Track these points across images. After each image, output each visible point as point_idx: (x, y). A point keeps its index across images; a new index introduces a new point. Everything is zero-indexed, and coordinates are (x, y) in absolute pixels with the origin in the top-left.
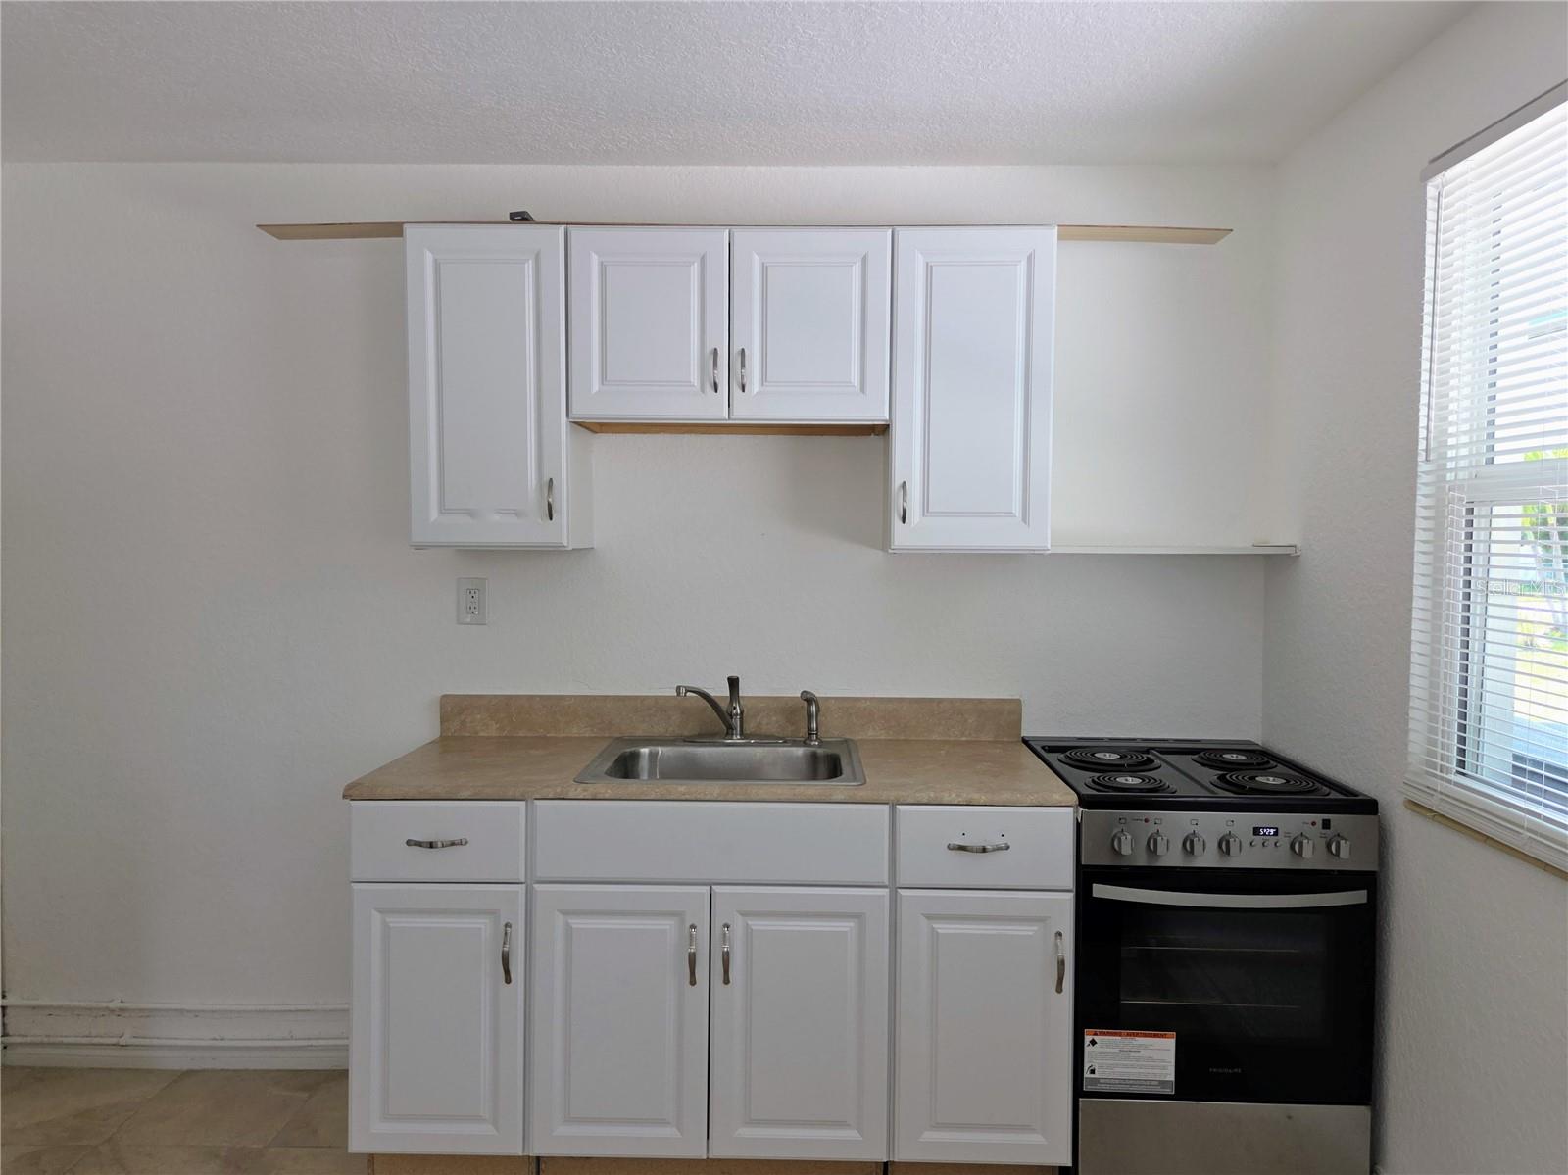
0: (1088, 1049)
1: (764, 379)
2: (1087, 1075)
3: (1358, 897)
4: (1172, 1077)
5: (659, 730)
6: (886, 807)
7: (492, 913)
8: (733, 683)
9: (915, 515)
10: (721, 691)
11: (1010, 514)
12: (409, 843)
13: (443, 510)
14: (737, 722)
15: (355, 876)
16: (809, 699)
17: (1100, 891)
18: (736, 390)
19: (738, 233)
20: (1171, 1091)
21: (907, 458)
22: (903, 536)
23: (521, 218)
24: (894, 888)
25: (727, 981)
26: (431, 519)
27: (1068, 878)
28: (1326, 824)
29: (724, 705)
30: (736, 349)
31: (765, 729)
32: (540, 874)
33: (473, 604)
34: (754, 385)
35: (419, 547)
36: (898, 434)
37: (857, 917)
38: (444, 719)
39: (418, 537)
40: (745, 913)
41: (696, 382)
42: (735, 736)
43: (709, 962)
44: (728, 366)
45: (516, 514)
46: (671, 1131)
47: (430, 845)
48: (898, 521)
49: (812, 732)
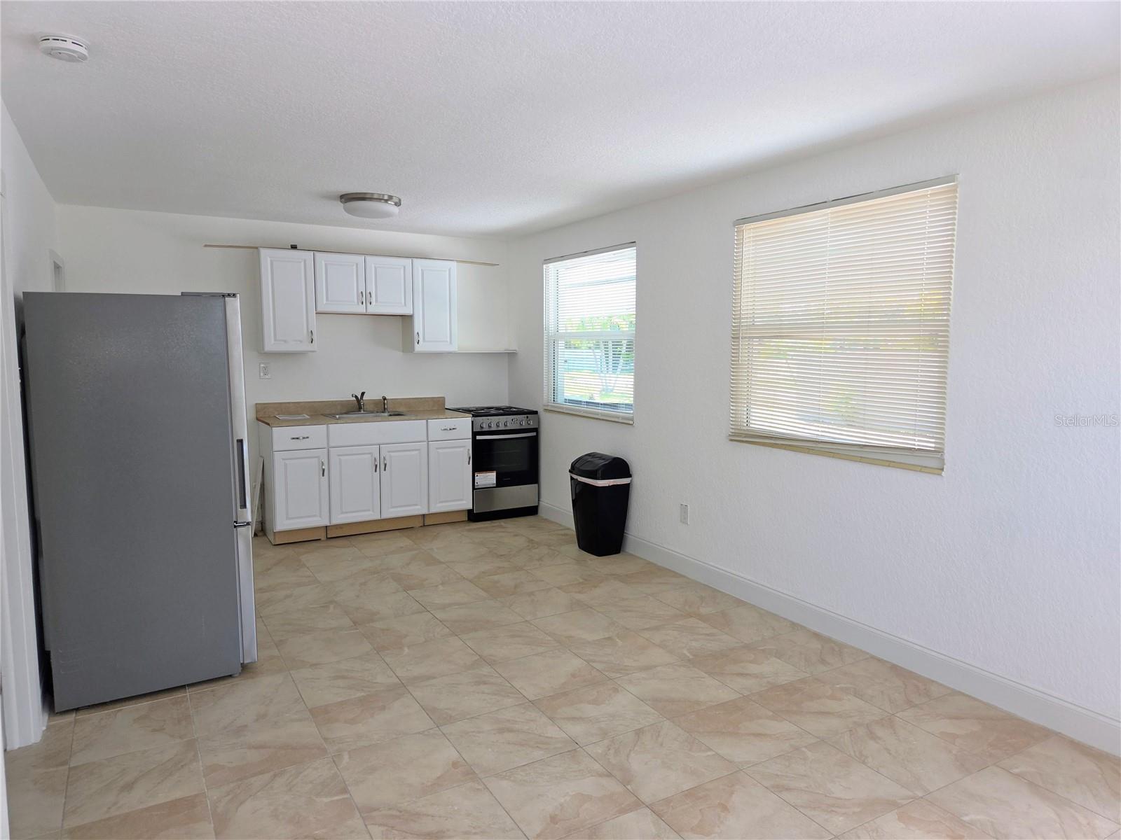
0: (476, 478)
1: (376, 301)
2: (476, 484)
3: (534, 434)
4: (495, 483)
6: (425, 421)
7: (318, 457)
8: (362, 392)
9: (421, 342)
11: (447, 341)
12: (292, 439)
13: (275, 340)
15: (275, 449)
16: (384, 399)
17: (478, 437)
18: (368, 304)
19: (367, 258)
20: (495, 486)
21: (418, 326)
22: (418, 348)
23: (294, 247)
24: (428, 442)
25: (385, 470)
26: (271, 344)
27: (470, 435)
28: (528, 417)
30: (368, 292)
31: (372, 409)
32: (331, 445)
33: (265, 371)
34: (373, 303)
35: (267, 353)
36: (415, 318)
37: (419, 450)
39: (267, 350)
40: (389, 452)
41: (356, 300)
42: (362, 412)
43: (379, 466)
44: (365, 297)
45: (301, 341)
46: (371, 512)
47: (298, 438)
48: (416, 343)
49: (385, 409)
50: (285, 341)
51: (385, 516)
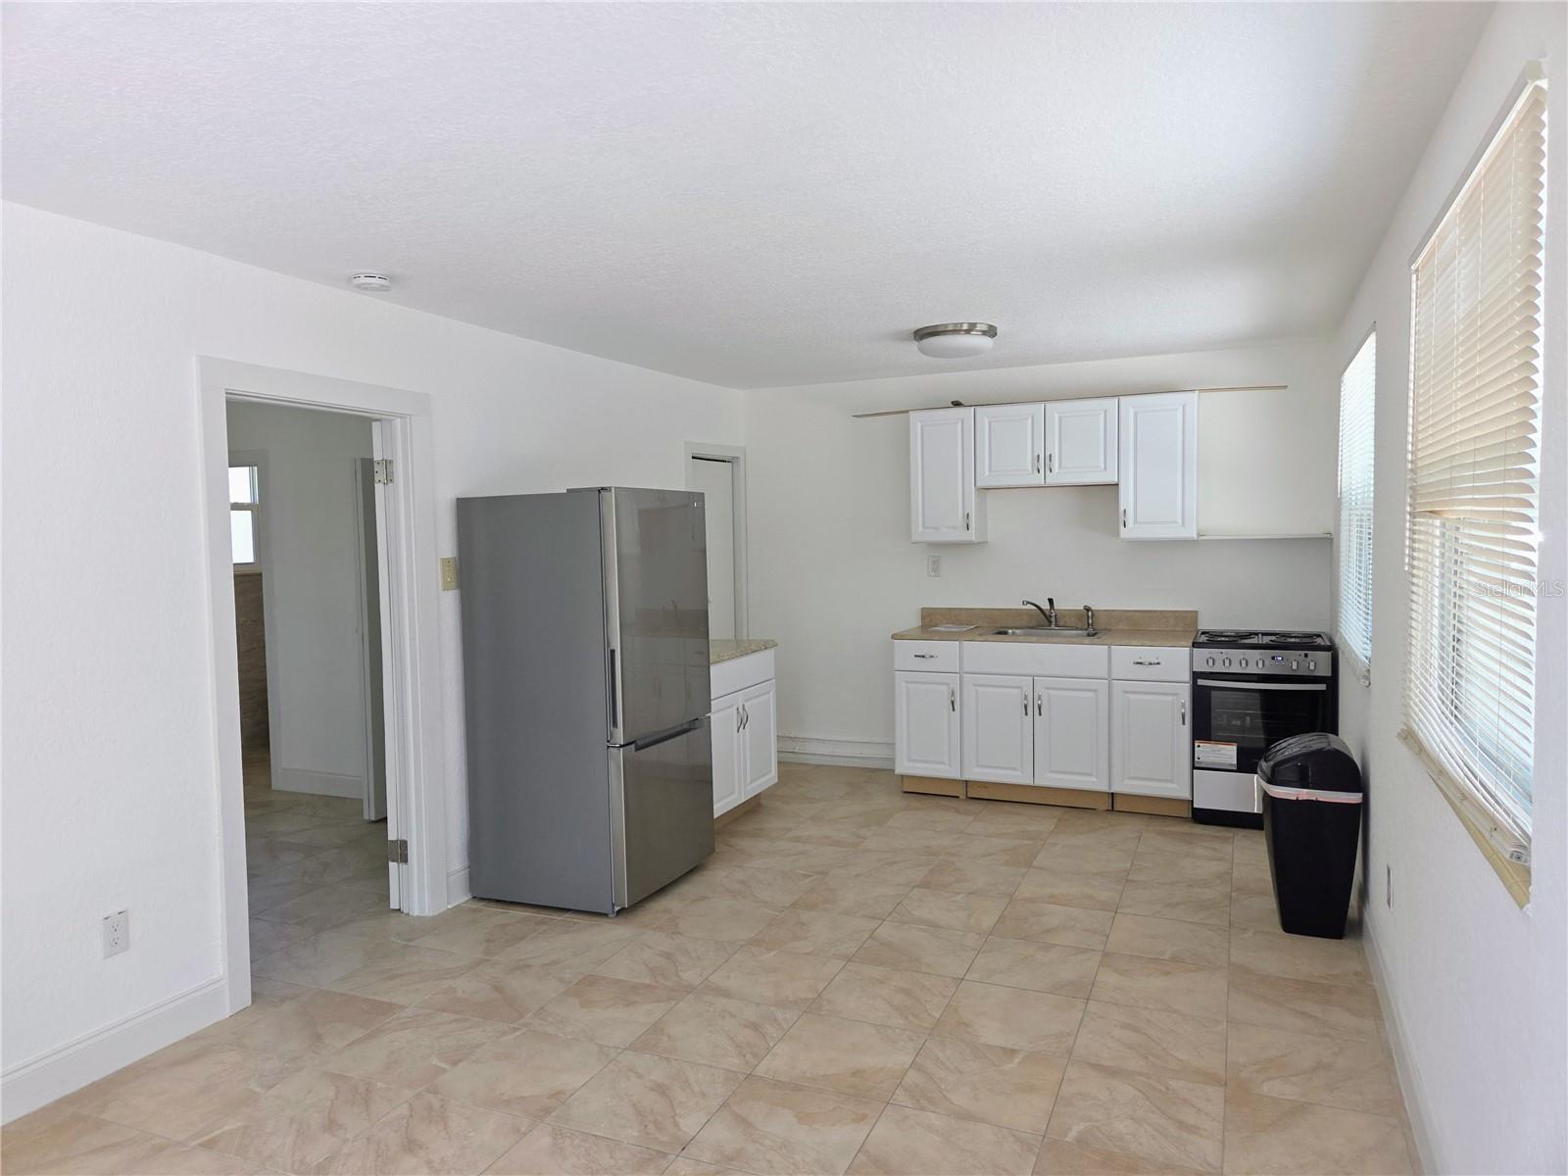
0: (1196, 749)
1: (1060, 466)
2: (1196, 760)
3: (1322, 687)
4: (1235, 762)
5: (1017, 624)
6: (1106, 647)
7: (948, 684)
8: (1051, 601)
9: (1130, 524)
10: (1046, 606)
11: (1176, 522)
12: (916, 656)
13: (924, 527)
14: (1053, 620)
15: (897, 668)
16: (1088, 609)
17: (1200, 682)
18: (1048, 472)
19: (1048, 405)
20: (1235, 768)
21: (1126, 499)
22: (1124, 533)
23: (957, 404)
24: (1110, 679)
25: (1040, 714)
26: (920, 533)
27: (1187, 676)
28: (1306, 655)
29: (1047, 613)
30: (1048, 454)
31: (1068, 624)
32: (966, 670)
33: (935, 568)
34: (1056, 469)
35: (914, 543)
36: (1122, 487)
37: (1095, 691)
38: (923, 618)
39: (913, 540)
40: (1048, 688)
41: (1030, 469)
42: (1053, 626)
43: (1033, 707)
44: (1044, 462)
45: (954, 528)
46: (1019, 773)
47: (923, 657)
48: (1122, 526)
49: (1090, 625)
50: (936, 528)
51: (1039, 782)
